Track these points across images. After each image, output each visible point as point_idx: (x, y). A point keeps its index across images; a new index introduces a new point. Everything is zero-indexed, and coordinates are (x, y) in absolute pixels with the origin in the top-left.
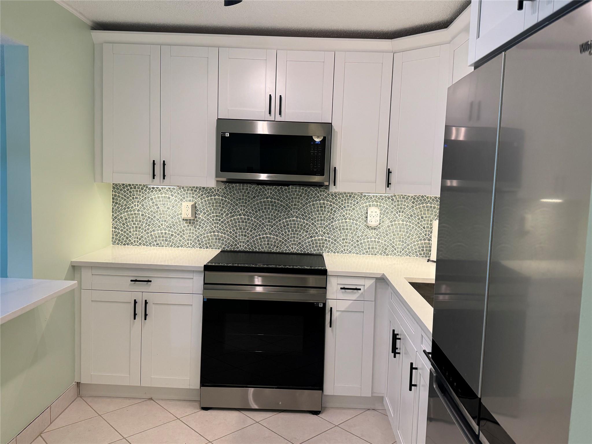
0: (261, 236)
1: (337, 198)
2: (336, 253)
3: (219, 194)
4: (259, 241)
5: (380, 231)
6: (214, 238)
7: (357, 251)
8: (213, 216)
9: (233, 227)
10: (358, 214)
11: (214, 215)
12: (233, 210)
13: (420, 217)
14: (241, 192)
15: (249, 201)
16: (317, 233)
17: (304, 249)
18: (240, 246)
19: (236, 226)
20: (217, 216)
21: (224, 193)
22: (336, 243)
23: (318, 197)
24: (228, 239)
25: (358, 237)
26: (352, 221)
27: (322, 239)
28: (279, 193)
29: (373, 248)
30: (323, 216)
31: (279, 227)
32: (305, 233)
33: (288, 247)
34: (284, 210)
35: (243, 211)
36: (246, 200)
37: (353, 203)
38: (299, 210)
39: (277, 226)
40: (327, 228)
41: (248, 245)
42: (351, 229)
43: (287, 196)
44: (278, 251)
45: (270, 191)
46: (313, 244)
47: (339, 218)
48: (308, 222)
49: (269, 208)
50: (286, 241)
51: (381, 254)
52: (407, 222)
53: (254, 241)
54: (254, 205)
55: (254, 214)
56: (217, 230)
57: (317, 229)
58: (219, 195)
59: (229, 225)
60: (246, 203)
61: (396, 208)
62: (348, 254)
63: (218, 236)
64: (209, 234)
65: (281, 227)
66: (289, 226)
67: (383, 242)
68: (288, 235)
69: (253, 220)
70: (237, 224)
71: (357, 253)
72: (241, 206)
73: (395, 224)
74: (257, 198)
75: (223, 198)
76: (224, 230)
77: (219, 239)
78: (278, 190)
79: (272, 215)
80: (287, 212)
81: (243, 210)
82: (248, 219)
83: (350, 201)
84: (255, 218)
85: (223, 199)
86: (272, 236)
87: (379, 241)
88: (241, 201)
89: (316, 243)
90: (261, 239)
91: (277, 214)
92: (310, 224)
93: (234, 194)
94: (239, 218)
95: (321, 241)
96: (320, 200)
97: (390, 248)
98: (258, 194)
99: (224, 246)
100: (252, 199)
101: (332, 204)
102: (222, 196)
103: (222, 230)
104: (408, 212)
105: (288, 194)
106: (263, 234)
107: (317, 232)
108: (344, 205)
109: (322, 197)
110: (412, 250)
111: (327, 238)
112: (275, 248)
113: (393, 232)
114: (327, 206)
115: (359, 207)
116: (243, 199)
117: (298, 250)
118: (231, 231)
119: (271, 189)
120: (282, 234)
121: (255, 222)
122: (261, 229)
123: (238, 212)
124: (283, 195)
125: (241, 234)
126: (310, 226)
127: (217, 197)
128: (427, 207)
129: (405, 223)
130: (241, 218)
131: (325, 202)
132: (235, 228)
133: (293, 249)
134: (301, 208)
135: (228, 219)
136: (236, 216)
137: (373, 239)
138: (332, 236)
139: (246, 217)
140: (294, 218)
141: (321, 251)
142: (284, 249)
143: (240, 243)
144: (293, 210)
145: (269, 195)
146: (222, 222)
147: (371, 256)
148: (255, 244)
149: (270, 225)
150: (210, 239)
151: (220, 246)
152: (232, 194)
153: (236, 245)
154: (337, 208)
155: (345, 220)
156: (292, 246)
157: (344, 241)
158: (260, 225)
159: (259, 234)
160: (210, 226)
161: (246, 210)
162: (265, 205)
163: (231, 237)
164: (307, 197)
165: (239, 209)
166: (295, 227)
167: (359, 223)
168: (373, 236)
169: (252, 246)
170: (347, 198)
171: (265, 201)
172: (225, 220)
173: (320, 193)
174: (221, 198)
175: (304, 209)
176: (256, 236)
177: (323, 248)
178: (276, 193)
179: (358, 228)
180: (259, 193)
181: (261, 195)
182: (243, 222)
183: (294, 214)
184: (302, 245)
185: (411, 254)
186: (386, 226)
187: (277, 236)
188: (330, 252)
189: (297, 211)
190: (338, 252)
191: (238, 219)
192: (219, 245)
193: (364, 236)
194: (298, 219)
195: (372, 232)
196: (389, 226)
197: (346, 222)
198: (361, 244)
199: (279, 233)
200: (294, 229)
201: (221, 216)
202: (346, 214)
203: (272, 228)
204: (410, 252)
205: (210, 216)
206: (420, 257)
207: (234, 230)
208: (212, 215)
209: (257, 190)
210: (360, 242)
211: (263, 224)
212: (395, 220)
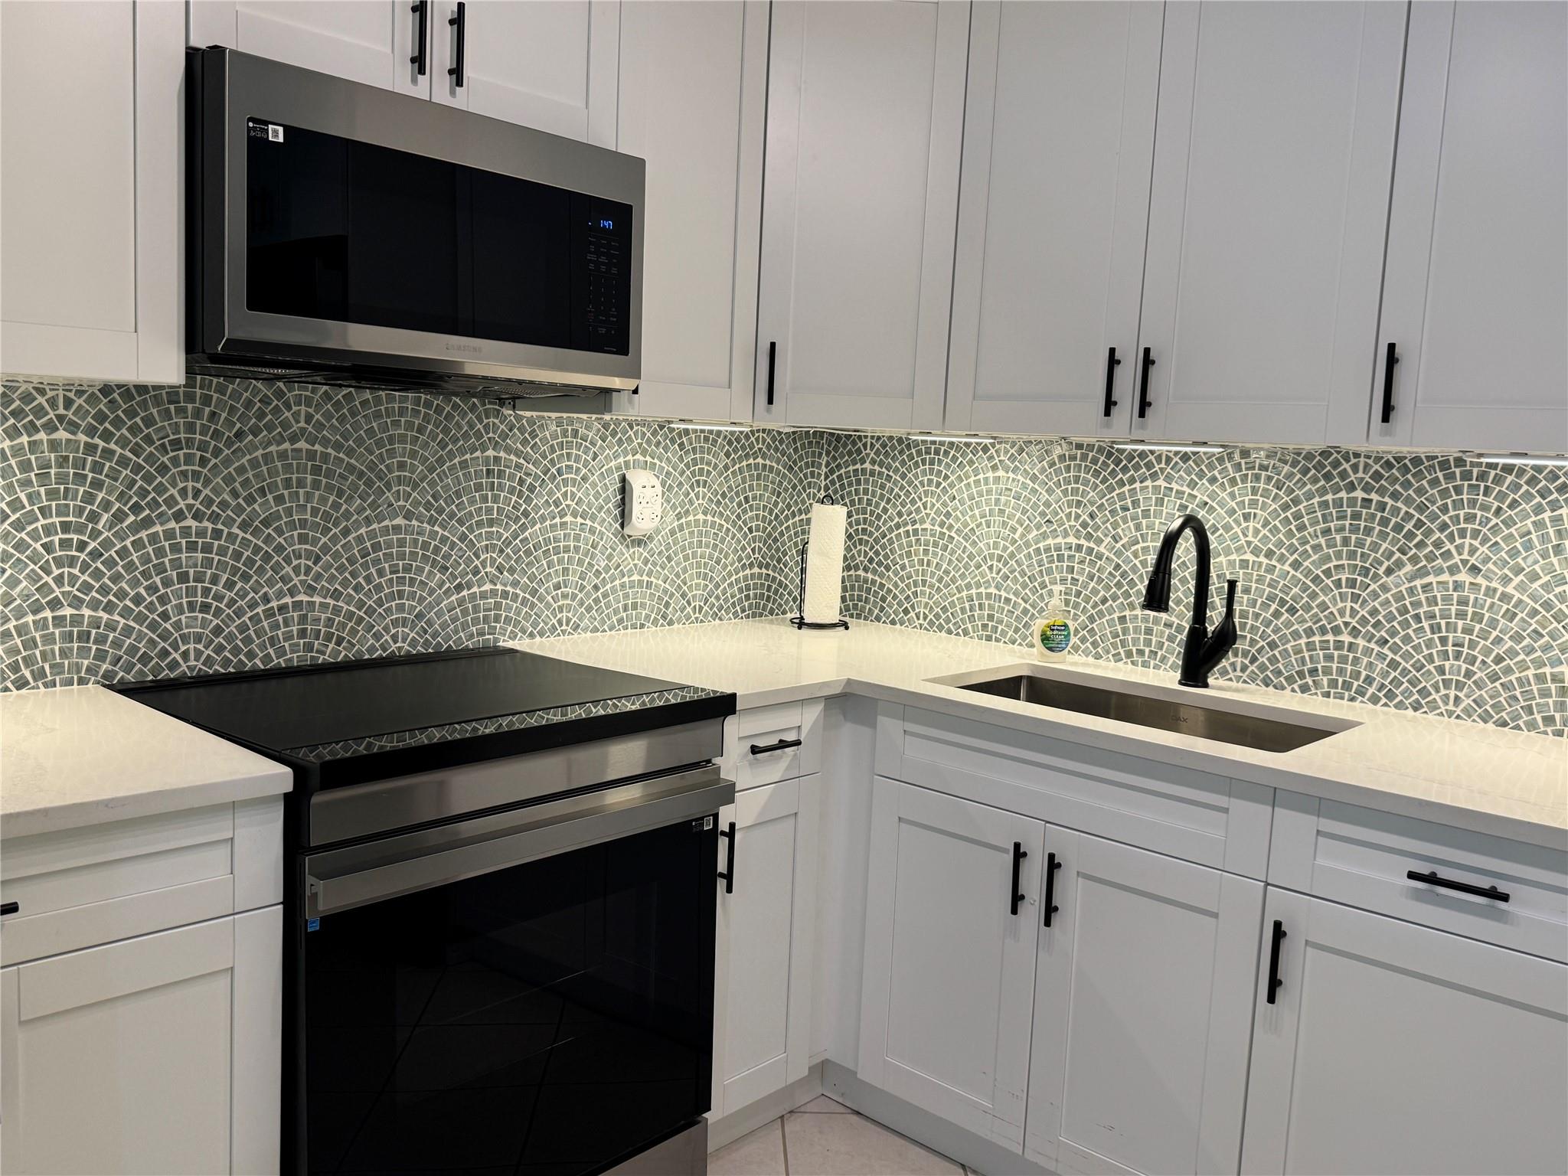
0: (274, 604)
1: (537, 440)
2: (536, 636)
3: (72, 423)
4: (265, 624)
5: (652, 549)
6: (57, 632)
7: (596, 623)
8: (49, 530)
9: (146, 574)
10: (597, 496)
11: (53, 524)
12: (143, 493)
13: (742, 497)
14: (181, 411)
15: (217, 452)
16: (476, 572)
17: (435, 635)
18: (185, 655)
19: (160, 569)
20: (66, 527)
21: (101, 417)
22: (534, 600)
23: (479, 435)
24: (127, 631)
25: (598, 573)
26: (580, 520)
27: (494, 593)
28: (342, 420)
29: (635, 606)
30: (496, 506)
31: (344, 560)
32: (439, 575)
33: (377, 636)
34: (363, 487)
35: (193, 498)
36: (203, 446)
37: (584, 456)
38: (415, 486)
39: (337, 556)
40: (509, 550)
41: (220, 649)
42: (577, 549)
43: (370, 432)
44: (343, 654)
45: (303, 407)
46: (465, 613)
47: (542, 511)
48: (446, 533)
49: (301, 483)
50: (370, 612)
51: (655, 622)
52: (713, 517)
53: (243, 628)
54: (241, 470)
55: (239, 510)
56: (70, 593)
57: (478, 557)
58: (73, 427)
59: (130, 567)
60: (203, 462)
61: (688, 472)
62: (571, 636)
63: (76, 620)
64: (30, 618)
65: (351, 561)
66: (381, 553)
67: (660, 582)
68: (379, 588)
69: (238, 535)
70: (166, 560)
71: (595, 630)
72: (184, 474)
73: (688, 524)
74: (251, 437)
75: (92, 438)
76: (104, 590)
77: (84, 636)
78: (338, 405)
79: (315, 512)
80: (373, 497)
81: (190, 495)
82: (217, 534)
83: (574, 451)
84: (244, 526)
85: (96, 446)
86: (317, 599)
87: (652, 582)
88: (181, 453)
89: (476, 609)
90: (274, 615)
91: (336, 506)
92: (455, 539)
93: (149, 421)
94: (174, 529)
95: (489, 600)
96: (484, 450)
97: (676, 602)
98: (254, 420)
99: (110, 667)
100: (229, 443)
101: (522, 461)
102: (91, 431)
103: (94, 594)
104: (718, 483)
105: (374, 424)
106: (280, 595)
107: (476, 566)
108: (558, 466)
109: (491, 435)
110: (726, 600)
111: (508, 588)
112: (331, 646)
113: (683, 549)
114: (508, 470)
115: (599, 472)
116: (189, 442)
117: (413, 643)
118: (138, 594)
119: (308, 402)
120: (358, 588)
121: (245, 543)
122: (271, 572)
123: (171, 502)
124: (356, 427)
125: (184, 601)
126: (453, 545)
127: (62, 435)
128: (757, 465)
129: (709, 518)
130: (186, 532)
131: (502, 454)
132: (157, 580)
133: (395, 642)
134: (422, 481)
135: (123, 540)
136: (162, 524)
137: (636, 577)
138: (525, 579)
139: (206, 524)
140: (399, 521)
141: (491, 637)
142: (366, 646)
143: (183, 644)
144: (395, 489)
145: (302, 424)
146: (95, 555)
147: (631, 633)
148: (248, 641)
149: (309, 555)
150: (34, 640)
151: (89, 670)
152: (138, 420)
153: (164, 654)
154: (536, 477)
155: (561, 518)
156: (393, 631)
157: (559, 592)
158: (267, 557)
159: (265, 594)
160: (33, 578)
161: (207, 492)
162: (288, 468)
163: (140, 619)
164: (441, 436)
165: (173, 491)
166: (402, 556)
167: (599, 528)
168: (635, 565)
169: (236, 651)
170: (567, 442)
171: (286, 450)
172: (107, 544)
173: (485, 421)
174: (83, 438)
175: (433, 484)
176: (253, 605)
177: (498, 626)
178: (328, 416)
179: (598, 542)
180: (261, 415)
181: (270, 427)
182: (192, 547)
183: (399, 504)
184: (430, 623)
185: (723, 611)
186: (667, 530)
187: (336, 595)
188: (520, 634)
189: (408, 489)
190: (541, 634)
191: (169, 535)
192: (86, 662)
193: (613, 570)
194: (414, 522)
195: (634, 552)
196: (673, 532)
197: (563, 525)
198: (605, 595)
199: (345, 583)
200: (401, 563)
201: (90, 526)
202: (565, 495)
203: (315, 563)
204: (720, 608)
205: (29, 528)
206: (742, 618)
207: (152, 589)
208: (43, 522)
209: (249, 404)
210: (602, 591)
211: (280, 549)
212: (688, 510)
